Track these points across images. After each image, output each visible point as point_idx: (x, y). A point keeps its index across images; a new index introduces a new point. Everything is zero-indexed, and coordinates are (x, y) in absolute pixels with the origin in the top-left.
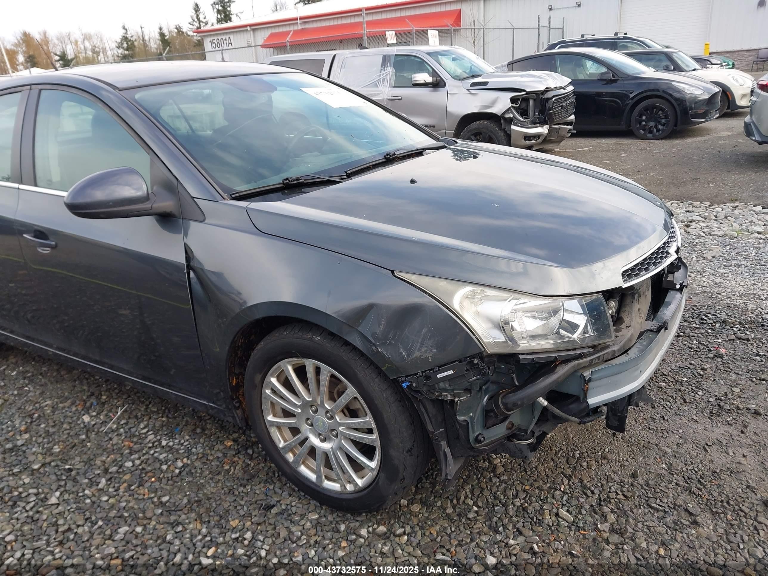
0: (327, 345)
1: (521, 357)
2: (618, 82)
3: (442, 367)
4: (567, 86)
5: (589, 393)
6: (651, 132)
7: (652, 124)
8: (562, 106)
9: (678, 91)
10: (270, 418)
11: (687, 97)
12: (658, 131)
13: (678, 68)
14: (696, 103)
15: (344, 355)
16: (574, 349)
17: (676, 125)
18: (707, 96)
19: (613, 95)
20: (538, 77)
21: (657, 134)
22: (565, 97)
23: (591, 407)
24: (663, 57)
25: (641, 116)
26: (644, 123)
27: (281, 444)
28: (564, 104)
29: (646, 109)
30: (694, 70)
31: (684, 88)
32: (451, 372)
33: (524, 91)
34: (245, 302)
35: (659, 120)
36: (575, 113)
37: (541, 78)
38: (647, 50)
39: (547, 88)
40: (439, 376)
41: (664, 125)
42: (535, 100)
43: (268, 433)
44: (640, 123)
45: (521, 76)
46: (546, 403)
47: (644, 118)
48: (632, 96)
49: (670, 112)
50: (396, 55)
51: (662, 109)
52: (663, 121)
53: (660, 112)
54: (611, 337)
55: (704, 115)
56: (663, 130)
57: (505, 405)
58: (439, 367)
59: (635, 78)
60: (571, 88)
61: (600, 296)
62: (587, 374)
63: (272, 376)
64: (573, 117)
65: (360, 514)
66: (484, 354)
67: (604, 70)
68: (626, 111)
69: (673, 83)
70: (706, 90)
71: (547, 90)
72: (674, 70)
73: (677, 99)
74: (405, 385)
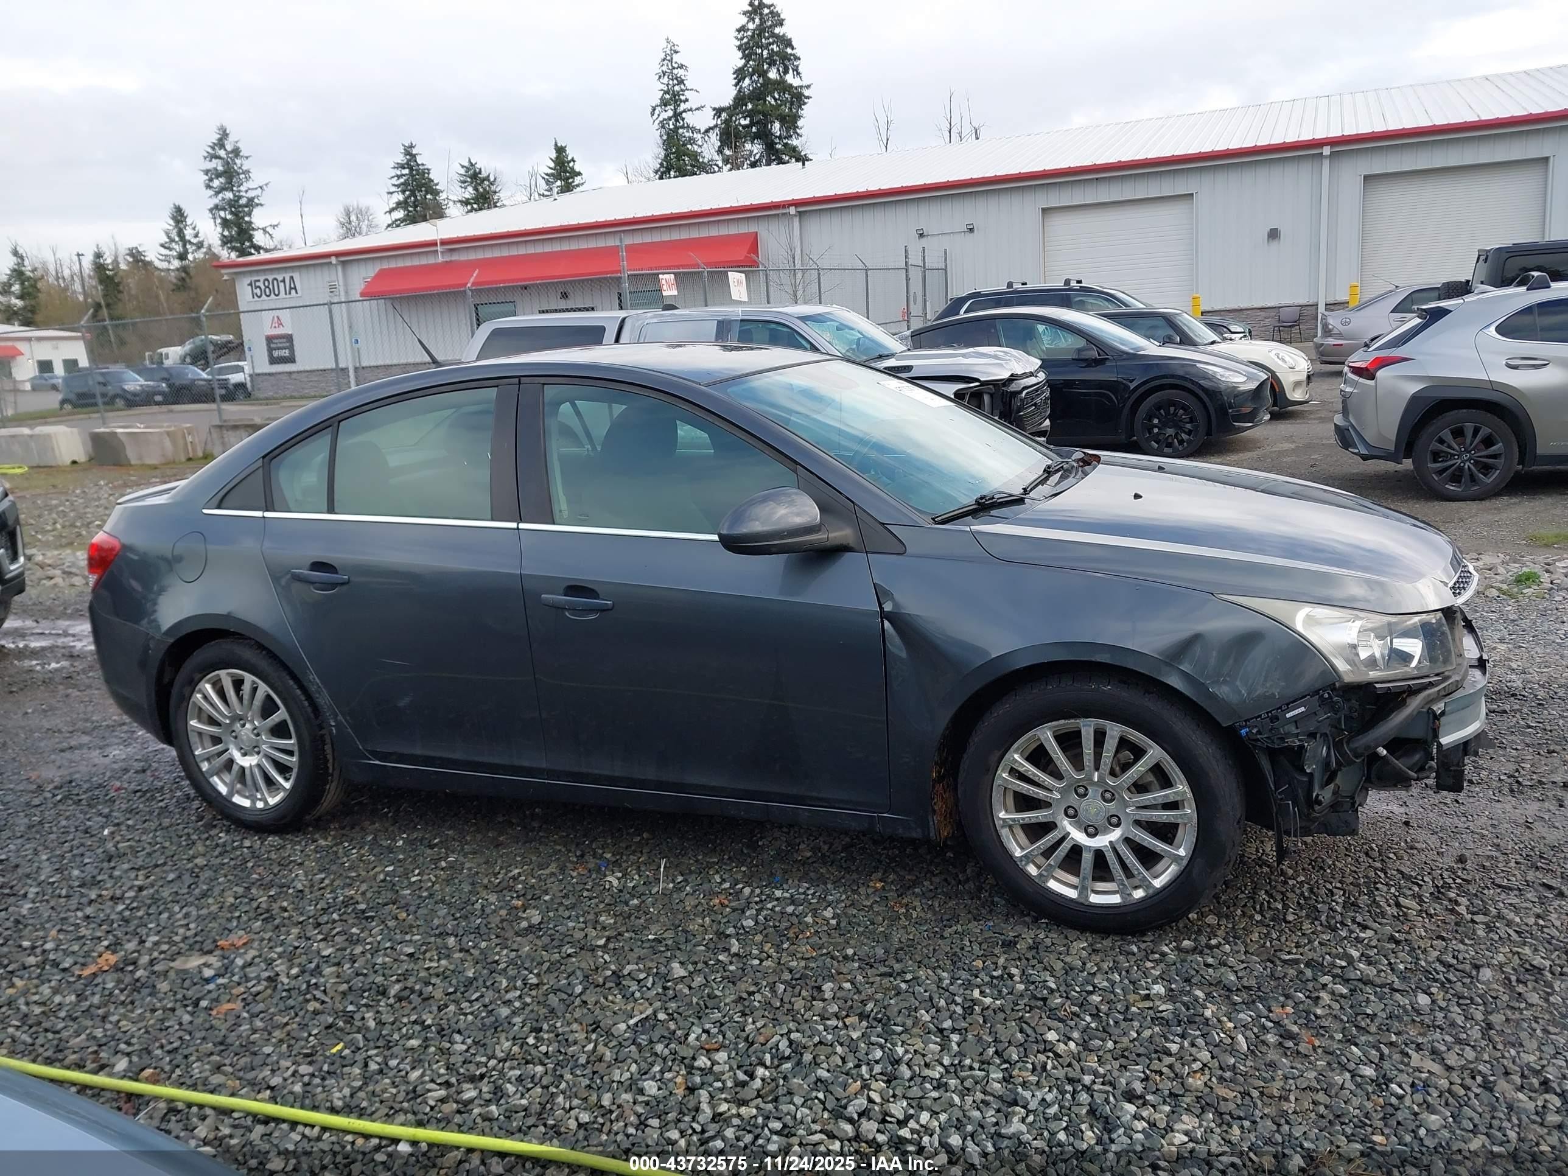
0: (1124, 694)
1: (1378, 686)
2: (1108, 364)
3: (1290, 704)
4: (1037, 371)
5: (1441, 731)
6: (1169, 445)
7: (1170, 431)
8: (1035, 404)
9: (1206, 376)
10: (1002, 815)
11: (1223, 386)
12: (1181, 442)
13: (1187, 341)
14: (1236, 396)
15: (1151, 705)
16: (1422, 678)
17: (1209, 433)
18: (1253, 385)
19: (1101, 384)
20: (996, 357)
21: (1180, 448)
22: (1037, 390)
23: (1445, 748)
24: (1161, 322)
25: (1150, 419)
26: (1156, 430)
27: (1018, 853)
28: (1038, 400)
29: (1158, 407)
30: (1213, 343)
31: (1215, 372)
32: (1302, 709)
33: (977, 380)
34: (988, 653)
35: (1181, 424)
36: (1050, 417)
37: (999, 359)
38: (1124, 310)
39: (1012, 375)
40: (1288, 716)
41: (1189, 433)
42: (992, 395)
43: (999, 836)
44: (1150, 431)
45: (964, 356)
46: (1385, 752)
47: (1156, 421)
48: (1132, 386)
49: (1199, 413)
50: (742, 321)
51: (1185, 408)
52: (1189, 426)
53: (1181, 411)
54: (1451, 664)
55: (1251, 417)
56: (1189, 442)
57: (1353, 750)
58: (1288, 704)
59: (1134, 357)
60: (1042, 376)
61: (1439, 615)
62: (1438, 708)
63: (1016, 751)
64: (1047, 422)
65: (1144, 934)
66: (1337, 685)
67: (1081, 343)
68: (1126, 411)
69: (1199, 365)
70: (1250, 377)
71: (1013, 378)
72: (1181, 343)
73: (1205, 390)
74: (1243, 732)
